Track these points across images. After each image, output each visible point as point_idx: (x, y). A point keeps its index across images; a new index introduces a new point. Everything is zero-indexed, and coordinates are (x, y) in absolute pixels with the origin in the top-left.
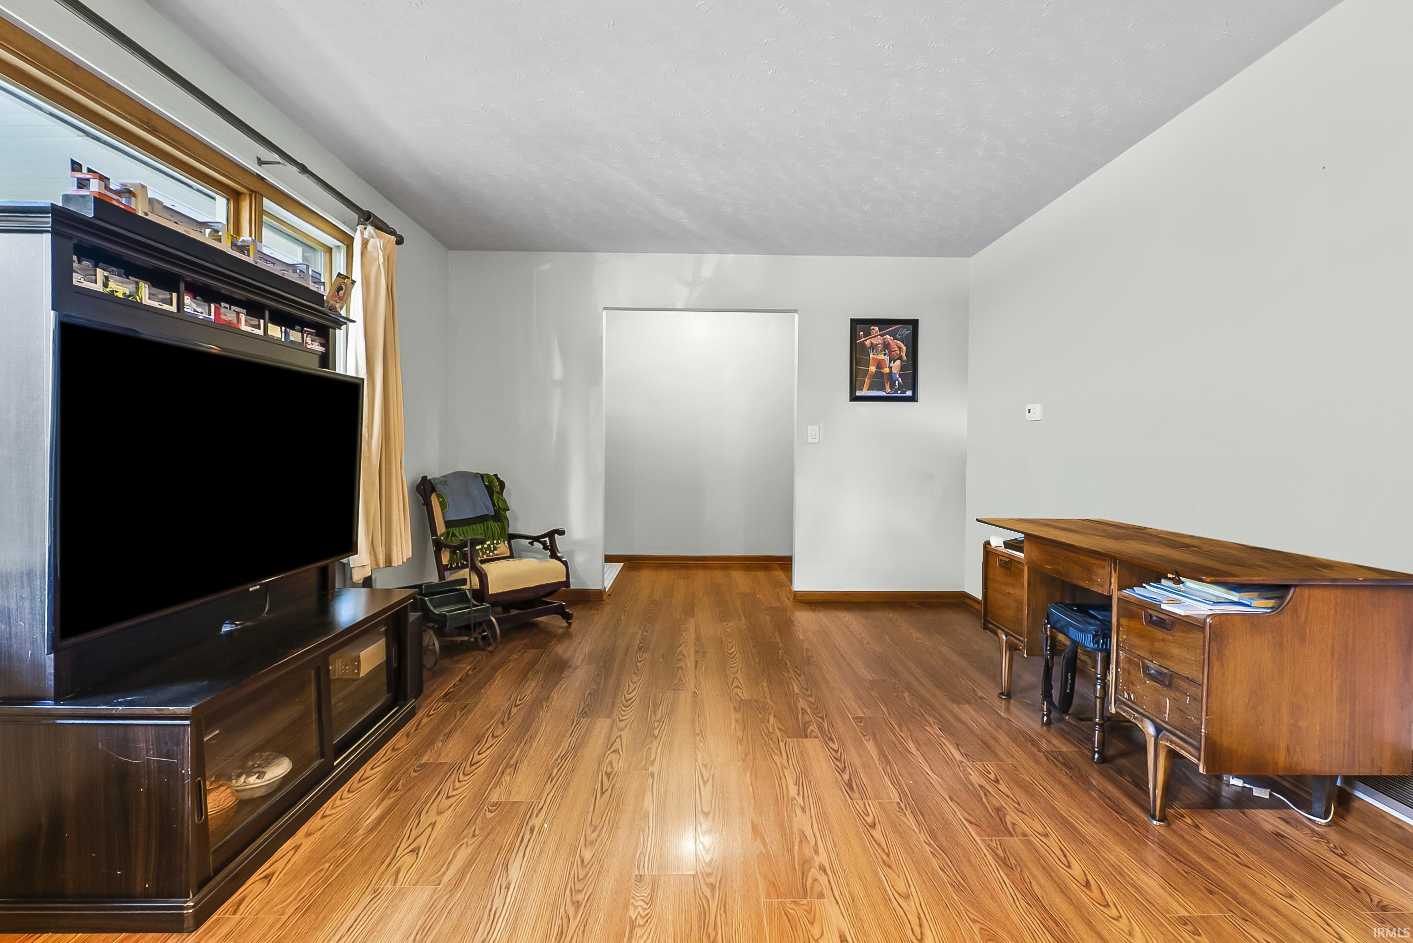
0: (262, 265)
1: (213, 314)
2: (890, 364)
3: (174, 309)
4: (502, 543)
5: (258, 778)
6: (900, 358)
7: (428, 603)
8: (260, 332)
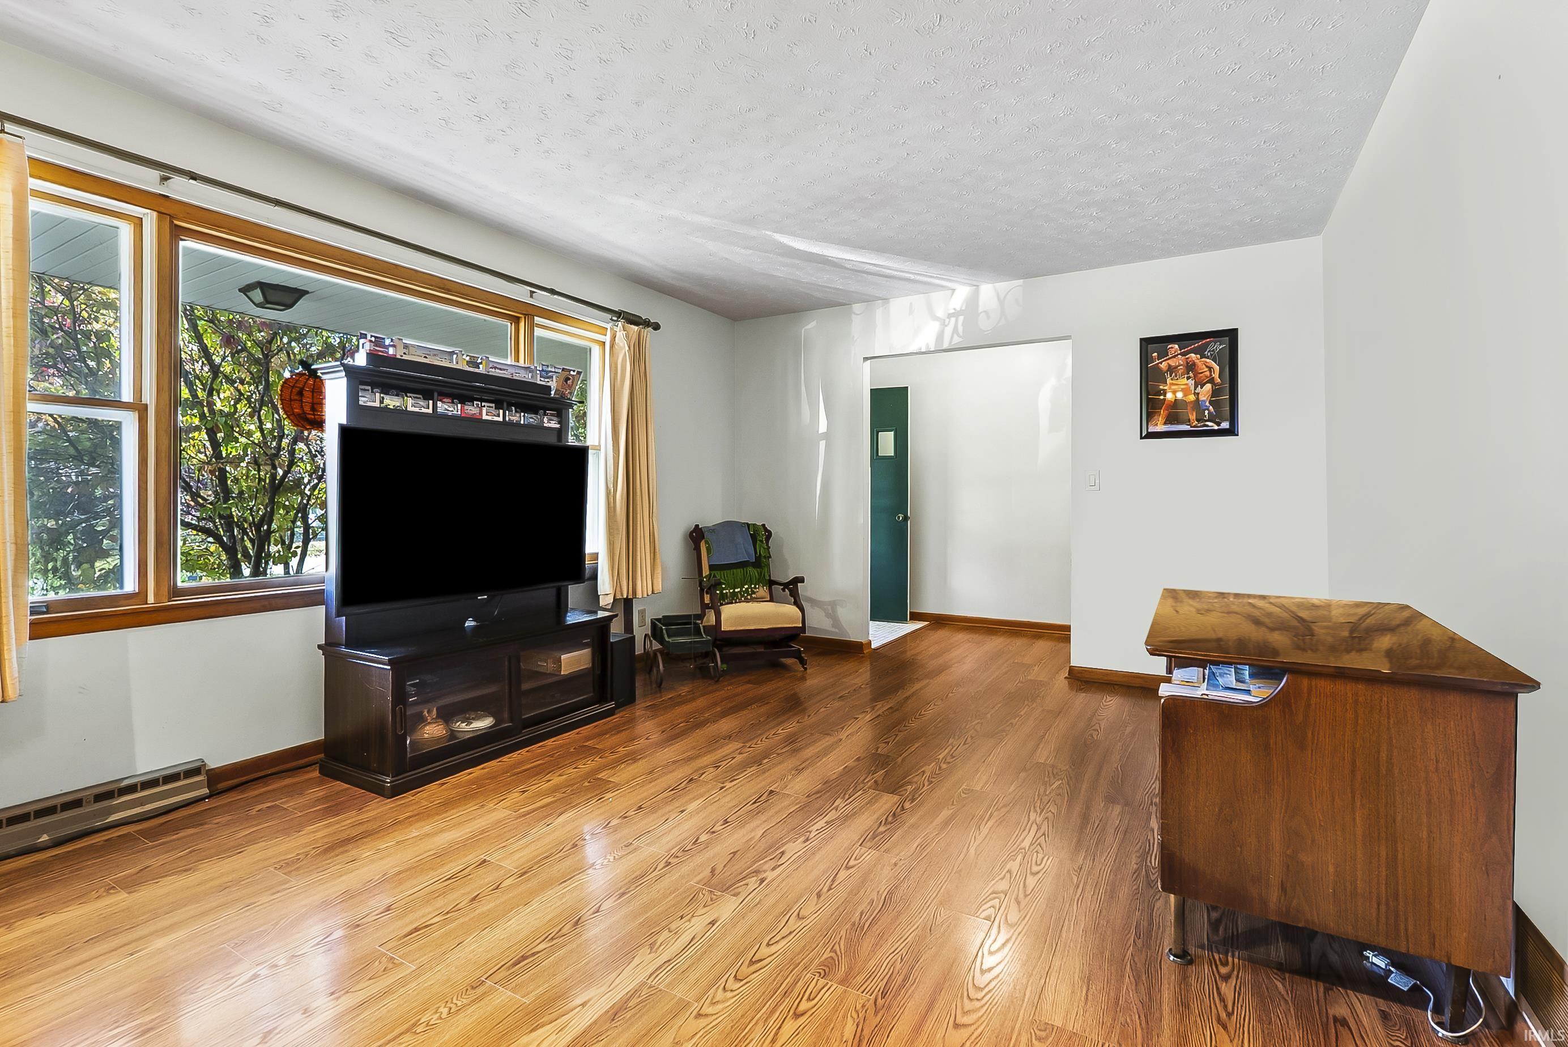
0: (494, 372)
1: (459, 411)
2: (1195, 389)
3: (430, 411)
4: (761, 588)
5: (466, 725)
6: (1211, 381)
7: (664, 631)
8: (500, 419)
